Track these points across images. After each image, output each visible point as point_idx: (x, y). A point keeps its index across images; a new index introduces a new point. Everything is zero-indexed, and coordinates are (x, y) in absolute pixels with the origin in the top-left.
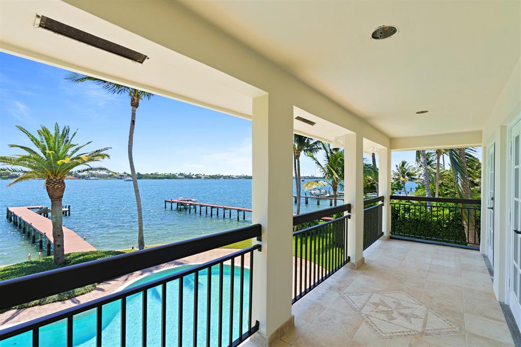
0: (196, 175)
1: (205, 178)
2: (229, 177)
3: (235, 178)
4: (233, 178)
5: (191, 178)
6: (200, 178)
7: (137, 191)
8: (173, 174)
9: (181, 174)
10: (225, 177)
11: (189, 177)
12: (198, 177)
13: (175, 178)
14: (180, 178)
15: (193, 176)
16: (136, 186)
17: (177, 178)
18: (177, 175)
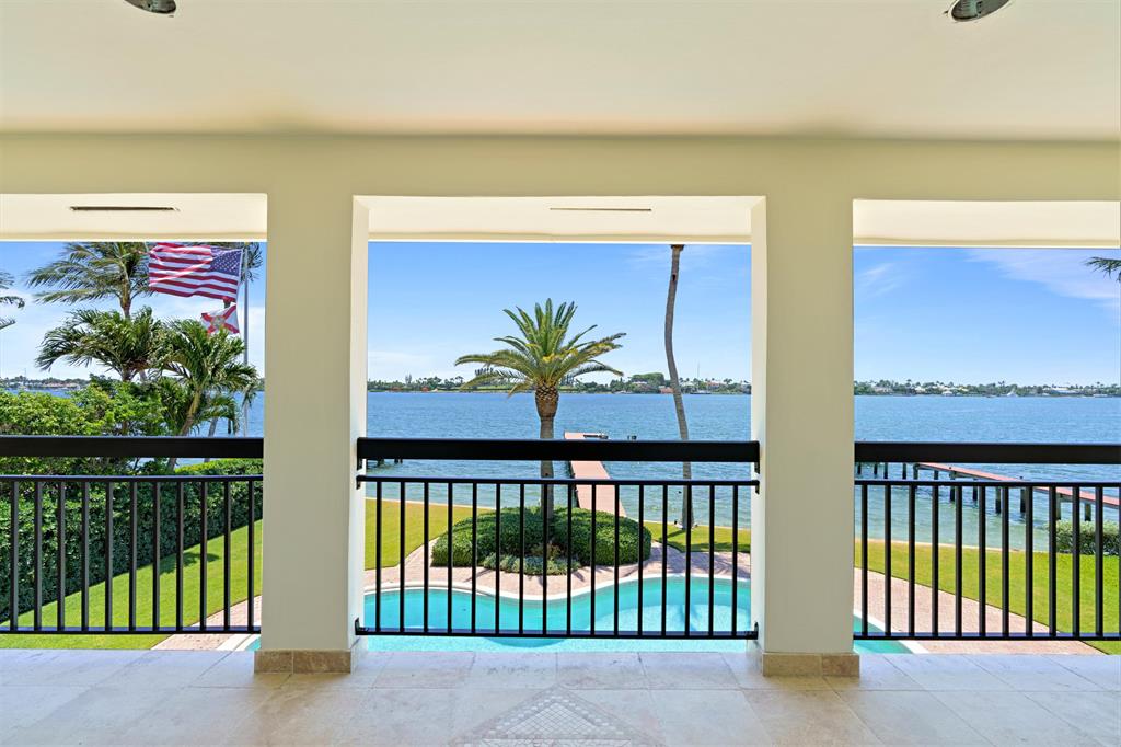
0: (926, 385)
1: (954, 393)
2: (1040, 391)
3: (1065, 394)
4: (1053, 393)
5: (913, 392)
6: (939, 392)
7: (681, 412)
8: (863, 384)
9: (883, 383)
10: (1024, 392)
11: (907, 390)
12: (932, 390)
13: (868, 393)
14: (881, 393)
15: (918, 389)
16: (678, 402)
17: (874, 393)
18: (873, 385)
